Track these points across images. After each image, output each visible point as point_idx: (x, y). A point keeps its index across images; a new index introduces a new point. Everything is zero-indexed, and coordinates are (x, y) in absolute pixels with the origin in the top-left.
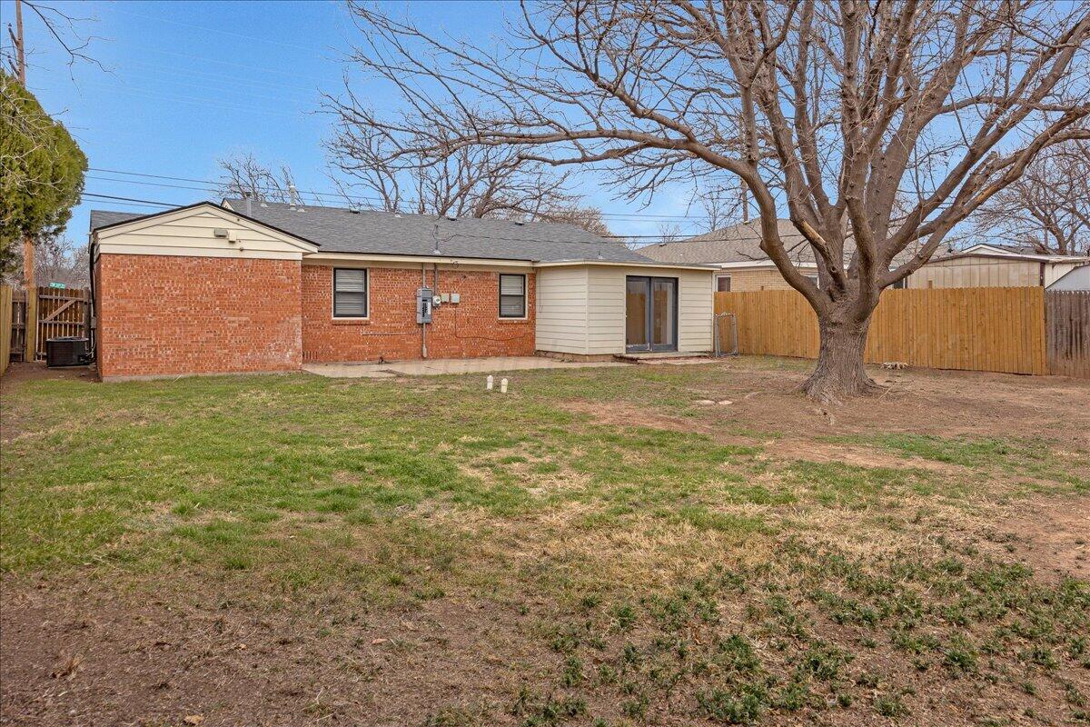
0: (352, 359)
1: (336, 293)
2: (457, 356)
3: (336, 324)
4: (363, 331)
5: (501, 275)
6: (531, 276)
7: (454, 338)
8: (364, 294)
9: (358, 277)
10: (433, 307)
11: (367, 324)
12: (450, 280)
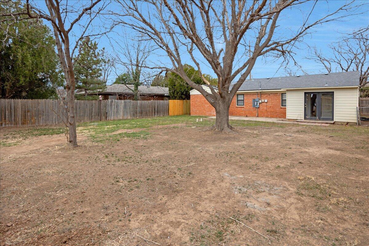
0: (240, 115)
1: (238, 100)
2: (267, 117)
3: (237, 107)
4: (243, 109)
5: (282, 94)
6: (283, 94)
7: (266, 112)
8: (243, 100)
9: (242, 96)
10: (259, 103)
11: (243, 107)
12: (265, 96)
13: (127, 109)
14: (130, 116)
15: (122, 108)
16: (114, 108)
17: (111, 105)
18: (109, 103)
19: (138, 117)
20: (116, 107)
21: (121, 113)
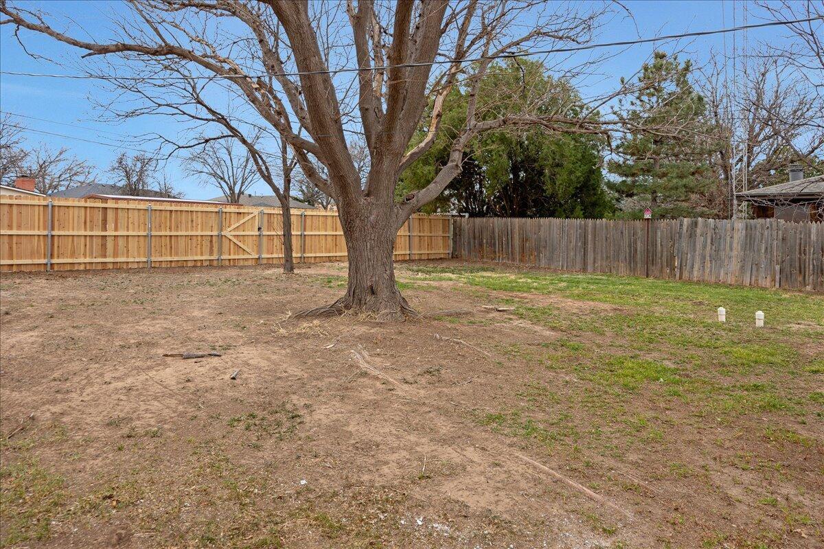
13: (759, 250)
14: (769, 279)
15: (737, 246)
16: (704, 247)
17: (692, 235)
18: (685, 228)
19: (809, 288)
20: (709, 241)
21: (734, 266)
